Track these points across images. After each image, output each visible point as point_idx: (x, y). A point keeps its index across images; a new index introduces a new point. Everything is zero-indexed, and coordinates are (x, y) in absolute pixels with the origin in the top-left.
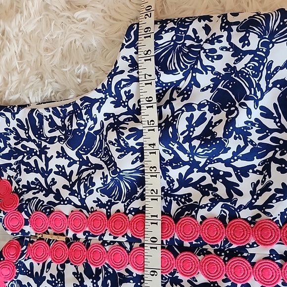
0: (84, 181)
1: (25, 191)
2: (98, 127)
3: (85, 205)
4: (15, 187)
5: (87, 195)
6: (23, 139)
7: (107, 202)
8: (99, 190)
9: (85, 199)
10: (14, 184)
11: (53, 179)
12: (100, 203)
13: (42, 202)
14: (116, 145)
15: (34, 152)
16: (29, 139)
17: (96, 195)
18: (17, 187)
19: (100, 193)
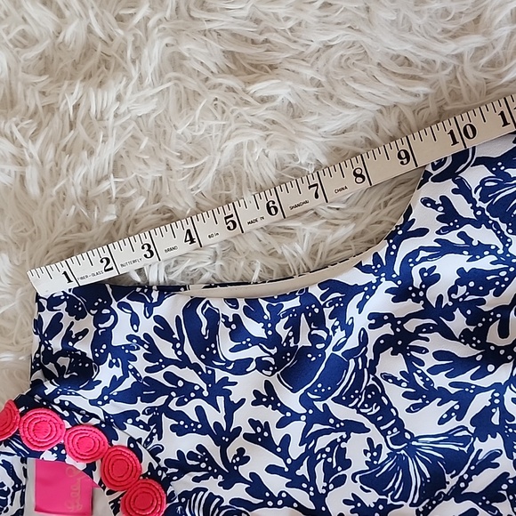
0: (324, 456)
1: (173, 474)
2: (353, 342)
3: (323, 509)
4: (151, 464)
5: (331, 486)
6: (168, 362)
7: (377, 504)
8: (357, 478)
9: (326, 495)
10: (147, 458)
11: (241, 451)
12: (359, 505)
13: (218, 500)
14: (404, 384)
15: (195, 391)
16: (183, 362)
17: (351, 488)
18: (155, 465)
19: (359, 484)
